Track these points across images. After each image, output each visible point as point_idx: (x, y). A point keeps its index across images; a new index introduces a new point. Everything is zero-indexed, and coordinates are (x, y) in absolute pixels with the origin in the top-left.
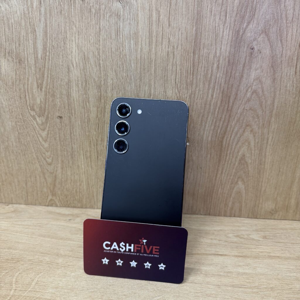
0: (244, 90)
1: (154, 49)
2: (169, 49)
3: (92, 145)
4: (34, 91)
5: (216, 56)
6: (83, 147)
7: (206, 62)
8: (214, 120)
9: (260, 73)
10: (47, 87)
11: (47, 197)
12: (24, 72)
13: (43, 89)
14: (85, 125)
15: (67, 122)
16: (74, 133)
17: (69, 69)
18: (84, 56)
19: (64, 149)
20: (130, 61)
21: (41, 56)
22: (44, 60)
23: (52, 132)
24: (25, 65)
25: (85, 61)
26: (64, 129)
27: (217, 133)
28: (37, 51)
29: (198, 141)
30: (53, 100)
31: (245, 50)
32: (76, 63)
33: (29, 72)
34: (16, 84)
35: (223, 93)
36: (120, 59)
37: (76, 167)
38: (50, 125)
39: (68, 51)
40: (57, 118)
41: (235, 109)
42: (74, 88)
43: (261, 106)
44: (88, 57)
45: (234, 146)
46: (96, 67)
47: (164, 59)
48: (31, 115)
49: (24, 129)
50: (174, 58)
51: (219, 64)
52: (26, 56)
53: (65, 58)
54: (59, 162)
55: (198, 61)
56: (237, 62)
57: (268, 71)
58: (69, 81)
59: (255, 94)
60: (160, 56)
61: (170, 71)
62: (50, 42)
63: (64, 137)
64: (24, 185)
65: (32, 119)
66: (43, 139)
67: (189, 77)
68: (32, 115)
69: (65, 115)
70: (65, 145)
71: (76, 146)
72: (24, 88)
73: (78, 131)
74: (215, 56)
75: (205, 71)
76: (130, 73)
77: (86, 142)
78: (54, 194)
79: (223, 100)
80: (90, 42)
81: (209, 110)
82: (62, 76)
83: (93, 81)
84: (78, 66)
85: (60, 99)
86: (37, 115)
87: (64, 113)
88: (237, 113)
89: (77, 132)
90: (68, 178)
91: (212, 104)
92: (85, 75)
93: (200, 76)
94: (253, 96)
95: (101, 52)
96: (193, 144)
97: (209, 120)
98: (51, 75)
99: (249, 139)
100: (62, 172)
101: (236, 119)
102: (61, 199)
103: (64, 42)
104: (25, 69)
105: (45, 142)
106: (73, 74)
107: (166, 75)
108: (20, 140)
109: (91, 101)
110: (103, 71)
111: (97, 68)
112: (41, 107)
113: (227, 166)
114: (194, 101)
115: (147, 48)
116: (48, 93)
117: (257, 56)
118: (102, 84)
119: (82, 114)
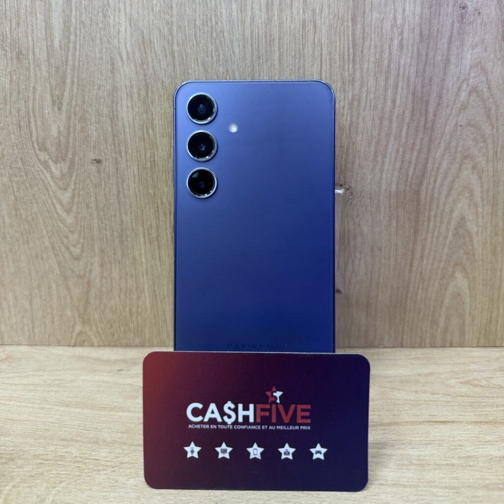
0: (454, 87)
1: (276, 18)
2: (306, 16)
3: (161, 214)
4: (47, 111)
5: (397, 25)
6: (143, 219)
7: (378, 36)
8: (401, 150)
9: (482, 53)
11: (73, 327)
12: (26, 76)
13: (64, 108)
14: (147, 175)
15: (111, 169)
16: (126, 192)
17: (113, 65)
19: (106, 225)
20: (232, 42)
21: (60, 42)
22: (65, 49)
23: (81, 193)
24: (29, 63)
25: (145, 48)
26: (105, 185)
27: (407, 177)
28: (51, 34)
29: (371, 194)
30: (83, 128)
31: (450, 11)
32: (127, 52)
33: (36, 75)
34: (10, 100)
35: (414, 94)
36: (211, 41)
37: (130, 262)
38: (77, 177)
39: (112, 30)
40: (92, 163)
41: (439, 125)
42: (124, 102)
43: (489, 116)
44: (150, 39)
45: (443, 199)
46: (166, 58)
47: (297, 35)
48: (39, 160)
49: (27, 188)
50: (315, 32)
51: (402, 39)
52: (31, 44)
54: (96, 254)
55: (361, 35)
56: (435, 34)
57: (497, 48)
58: (115, 88)
59: (475, 94)
60: (288, 30)
61: (308, 57)
62: (76, 16)
63: (106, 201)
64: (27, 306)
65: (42, 168)
66: (63, 207)
67: (347, 67)
68: (43, 160)
69: (107, 157)
70: (106, 217)
71: (128, 218)
72: (27, 107)
73: (133, 187)
74: (394, 25)
75: (377, 54)
76: (232, 65)
77: (149, 208)
78: (85, 321)
79: (415, 108)
80: (153, 11)
81: (389, 129)
83: (160, 86)
84: (131, 57)
85: (97, 126)
86: (51, 158)
87: (104, 152)
88: (443, 133)
89: (131, 190)
90: (114, 285)
91: (394, 118)
92: (145, 75)
93: (368, 65)
94: (472, 98)
95: (175, 29)
96: (361, 201)
97: (390, 150)
98: (78, 78)
99: (470, 184)
100: (102, 273)
101: (442, 145)
102: (100, 330)
103: (103, 14)
104: (28, 69)
105: (68, 214)
106: (122, 75)
107: (302, 65)
108: (18, 212)
109: (157, 125)
110: (180, 65)
111: (168, 59)
112: (59, 144)
113: (432, 243)
114: (359, 114)
115: (263, 16)
116: (73, 116)
117: (474, 20)
119: (140, 151)
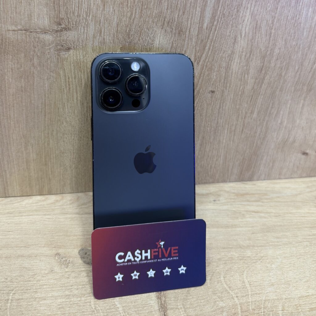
10: (206, 60)
18: (257, 25)
53: (234, 28)
82: (226, 48)
118: (268, 54)
